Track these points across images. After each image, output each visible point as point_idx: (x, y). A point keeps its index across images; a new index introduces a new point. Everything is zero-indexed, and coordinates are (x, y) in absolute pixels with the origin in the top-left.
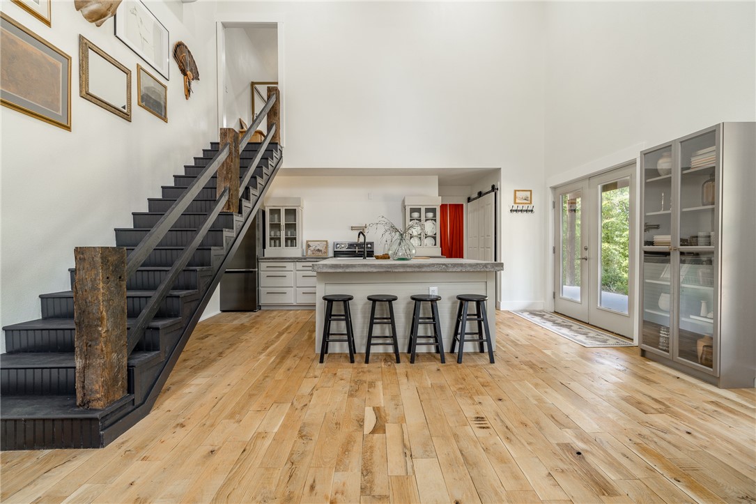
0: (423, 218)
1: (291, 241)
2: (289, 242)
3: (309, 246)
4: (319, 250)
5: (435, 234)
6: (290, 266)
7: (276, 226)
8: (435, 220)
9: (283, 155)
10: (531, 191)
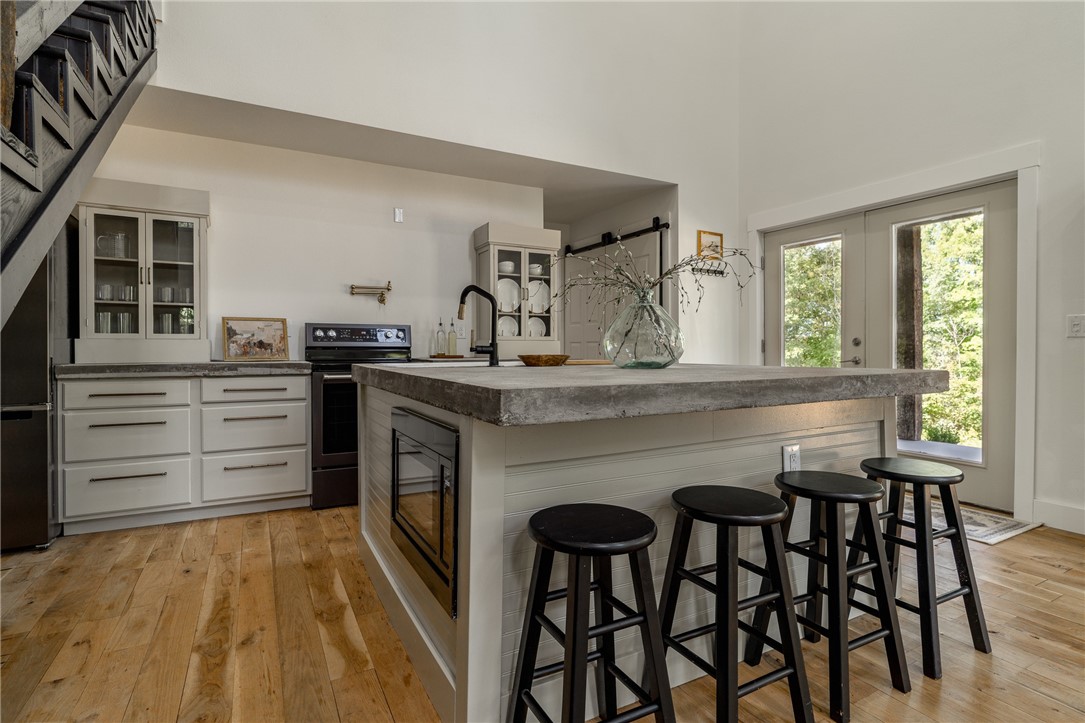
0: (525, 276)
1: (171, 316)
2: (168, 319)
3: (230, 333)
4: (261, 344)
5: (548, 311)
6: (180, 390)
7: (127, 271)
8: (548, 282)
9: (156, 47)
10: (721, 235)
